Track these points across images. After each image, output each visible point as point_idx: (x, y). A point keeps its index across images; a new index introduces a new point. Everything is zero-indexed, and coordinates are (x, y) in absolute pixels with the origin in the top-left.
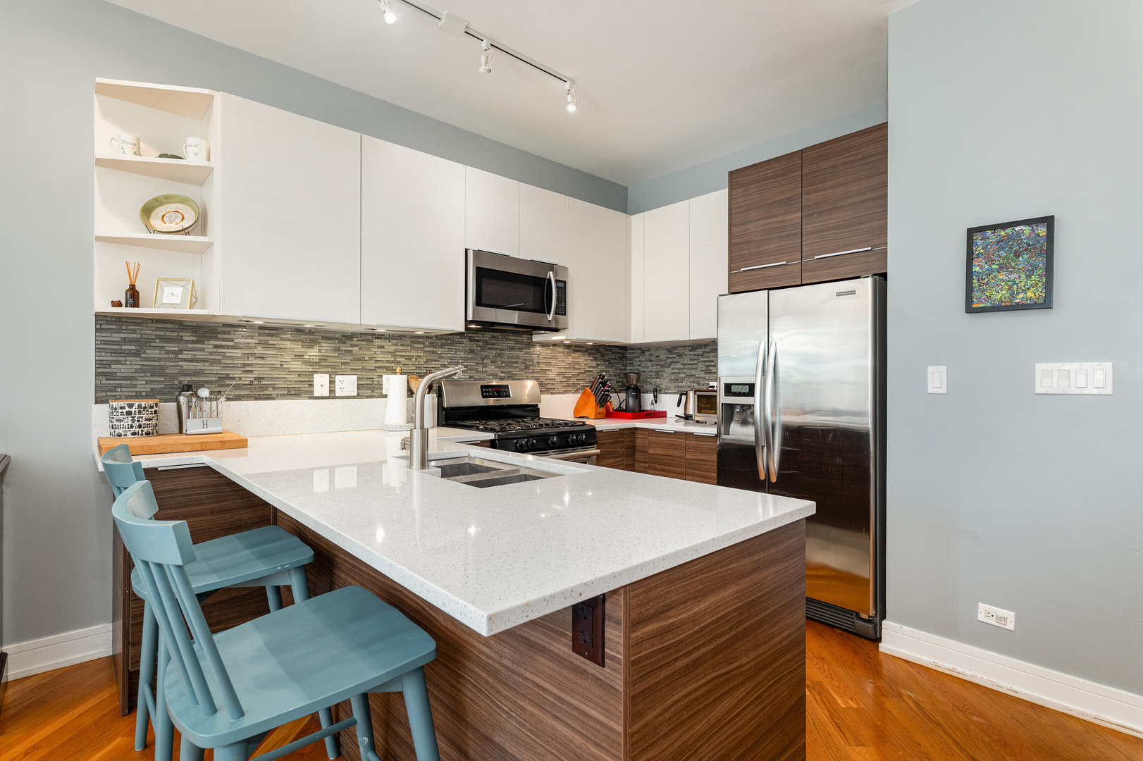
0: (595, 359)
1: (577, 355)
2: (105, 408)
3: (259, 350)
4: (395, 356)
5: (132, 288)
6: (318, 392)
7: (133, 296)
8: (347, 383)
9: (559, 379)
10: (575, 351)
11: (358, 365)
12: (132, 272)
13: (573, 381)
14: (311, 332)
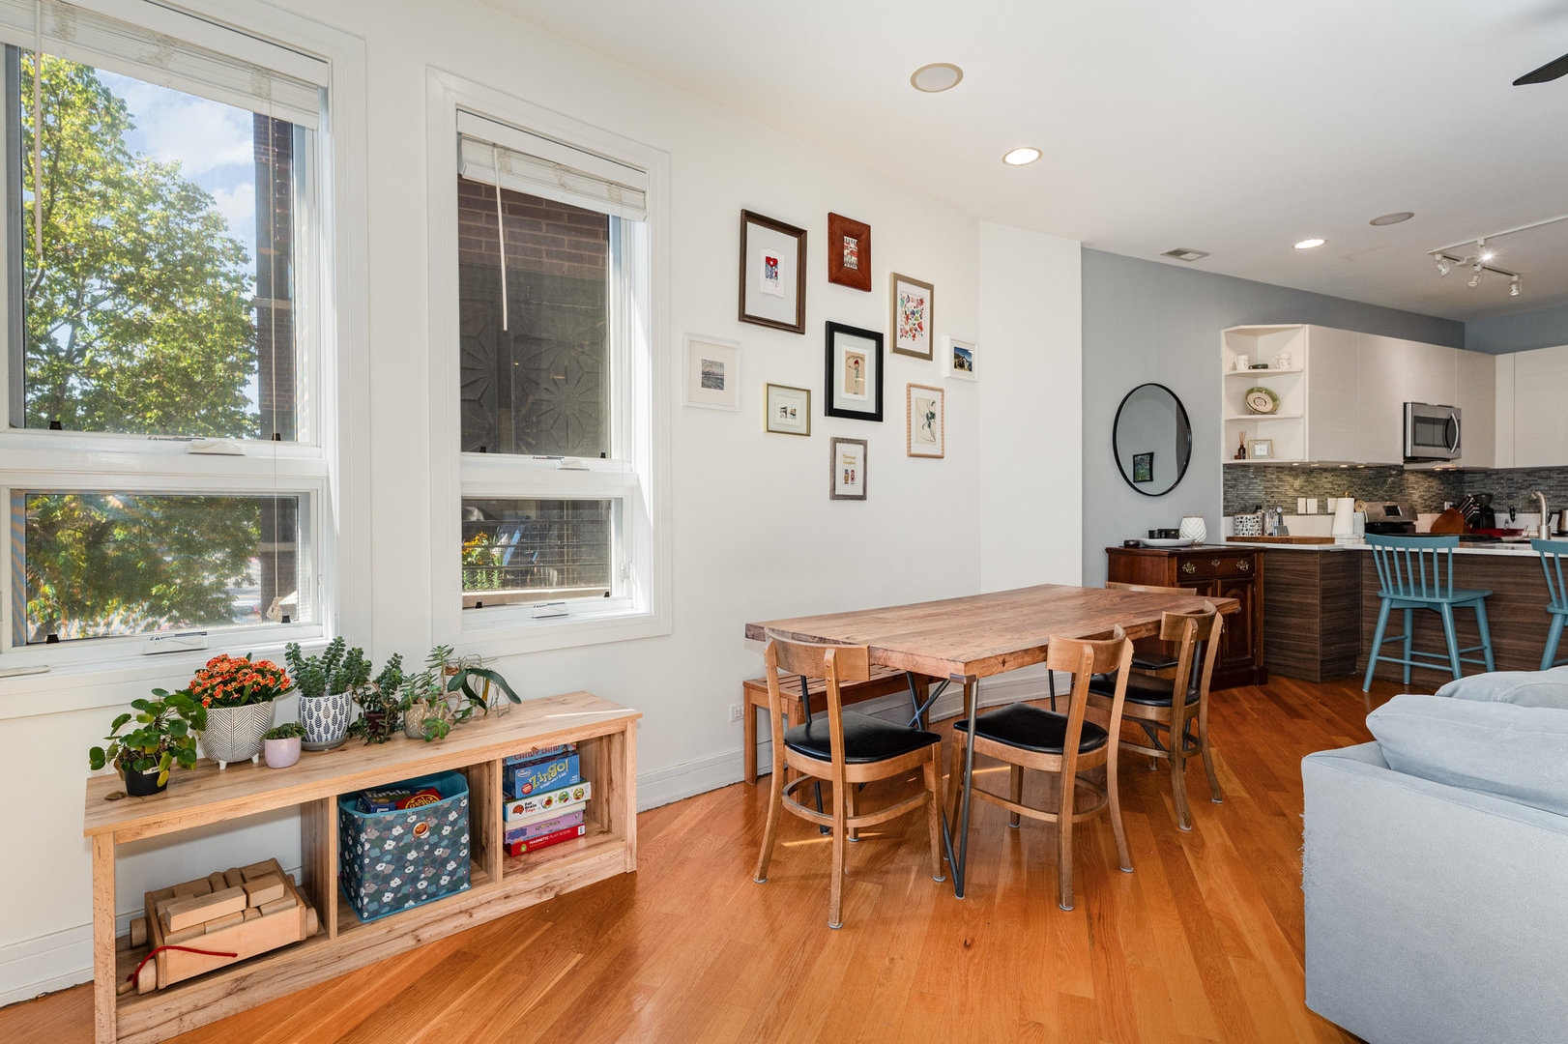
0: (1443, 483)
1: (1430, 480)
2: (1230, 519)
3: (1276, 483)
4: (1333, 484)
5: (1242, 447)
6: (1301, 509)
7: (1242, 452)
8: (1313, 504)
9: (1420, 501)
10: (1430, 476)
11: (1317, 492)
12: (1242, 436)
13: (1428, 502)
14: (1296, 468)
